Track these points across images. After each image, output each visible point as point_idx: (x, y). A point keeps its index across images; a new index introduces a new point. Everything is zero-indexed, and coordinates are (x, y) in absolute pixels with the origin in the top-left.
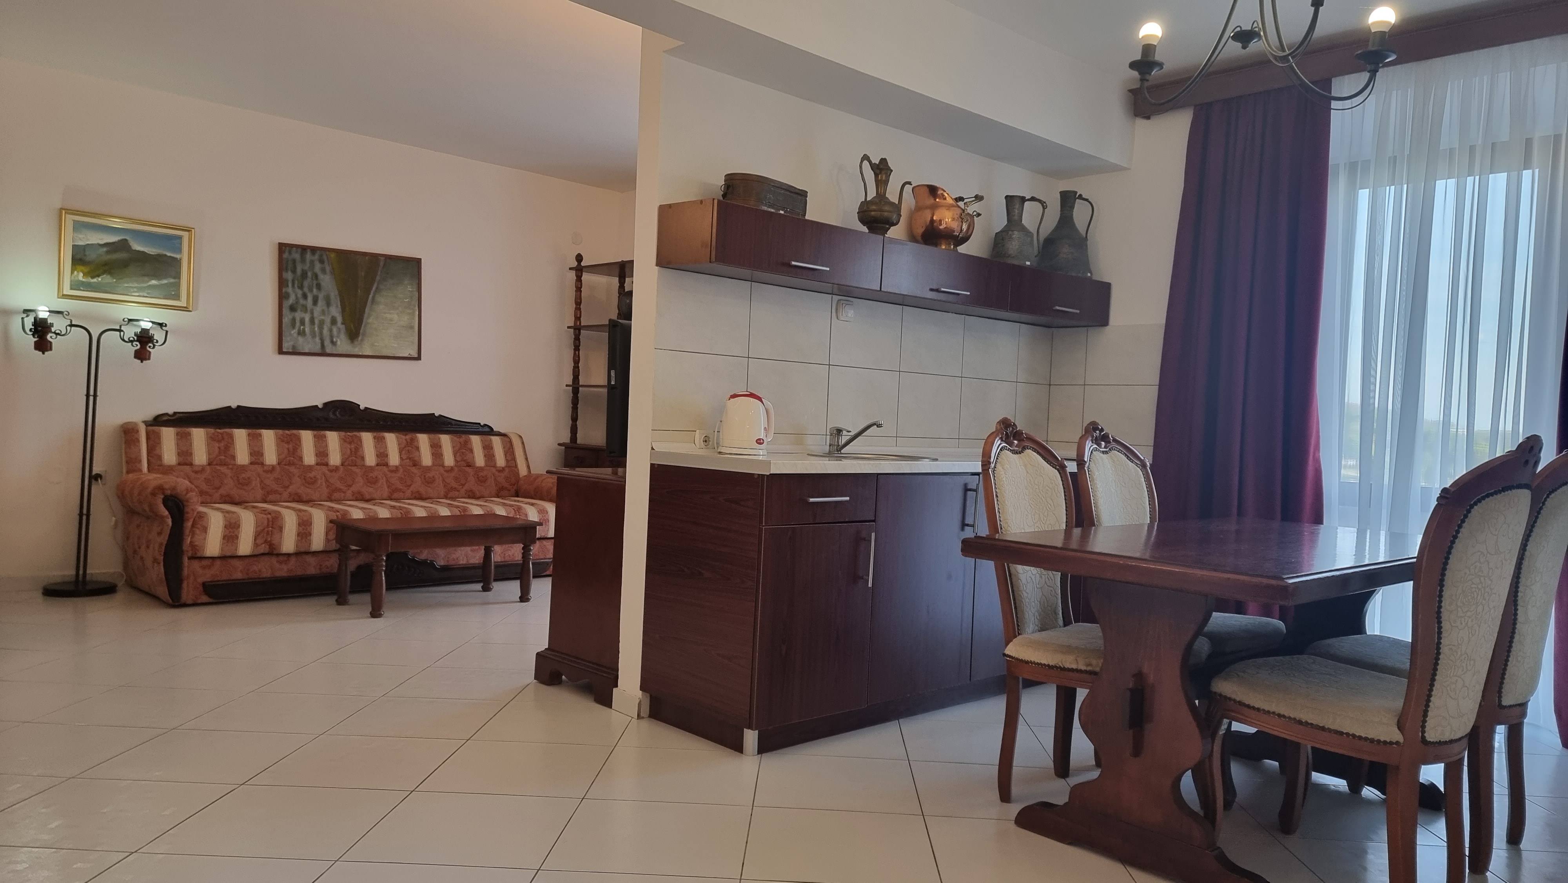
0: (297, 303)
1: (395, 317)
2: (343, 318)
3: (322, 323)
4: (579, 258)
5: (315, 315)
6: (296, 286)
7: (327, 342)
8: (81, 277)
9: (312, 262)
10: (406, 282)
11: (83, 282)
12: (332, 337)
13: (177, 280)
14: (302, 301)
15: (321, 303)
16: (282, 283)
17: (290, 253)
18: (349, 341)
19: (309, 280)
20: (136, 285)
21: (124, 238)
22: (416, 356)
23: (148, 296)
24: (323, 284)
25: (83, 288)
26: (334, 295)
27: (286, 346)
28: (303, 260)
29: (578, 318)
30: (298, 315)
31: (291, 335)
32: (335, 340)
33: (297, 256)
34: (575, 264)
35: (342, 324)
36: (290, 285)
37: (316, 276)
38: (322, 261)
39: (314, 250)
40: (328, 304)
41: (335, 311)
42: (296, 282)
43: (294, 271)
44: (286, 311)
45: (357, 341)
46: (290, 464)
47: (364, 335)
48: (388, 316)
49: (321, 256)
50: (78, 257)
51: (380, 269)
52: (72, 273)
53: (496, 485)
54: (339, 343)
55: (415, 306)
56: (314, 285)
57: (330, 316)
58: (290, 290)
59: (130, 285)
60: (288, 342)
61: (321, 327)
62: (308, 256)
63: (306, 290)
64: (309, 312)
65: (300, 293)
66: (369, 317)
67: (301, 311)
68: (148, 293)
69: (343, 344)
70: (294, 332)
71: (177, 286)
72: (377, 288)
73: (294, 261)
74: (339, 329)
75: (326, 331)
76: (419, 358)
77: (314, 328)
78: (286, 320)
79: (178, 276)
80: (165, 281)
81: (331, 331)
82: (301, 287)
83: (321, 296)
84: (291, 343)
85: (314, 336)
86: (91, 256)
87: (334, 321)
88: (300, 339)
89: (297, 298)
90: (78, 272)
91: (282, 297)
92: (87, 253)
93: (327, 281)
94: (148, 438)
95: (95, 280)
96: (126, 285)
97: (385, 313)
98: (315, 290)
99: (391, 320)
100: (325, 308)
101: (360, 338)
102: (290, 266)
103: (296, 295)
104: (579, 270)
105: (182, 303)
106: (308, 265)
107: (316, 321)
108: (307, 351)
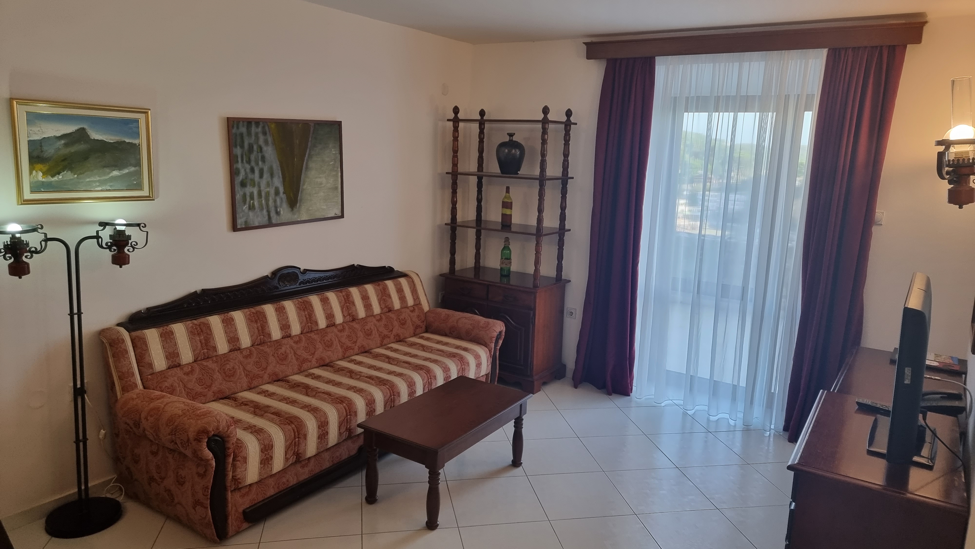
0: (246, 178)
1: (324, 180)
2: (284, 189)
3: (268, 194)
4: (456, 110)
5: (262, 188)
6: (244, 161)
7: (273, 214)
8: (40, 177)
9: (257, 134)
10: (331, 146)
11: (43, 182)
12: (276, 207)
13: (137, 168)
14: (250, 176)
15: (266, 175)
16: (232, 159)
17: (238, 128)
18: (290, 209)
19: (255, 153)
20: (98, 178)
21: (82, 127)
22: (340, 214)
23: (111, 189)
24: (267, 155)
25: (44, 189)
26: (276, 166)
27: (240, 222)
28: (249, 134)
29: (455, 165)
30: (249, 190)
31: (243, 211)
32: (278, 210)
33: (243, 130)
34: (452, 116)
35: (284, 193)
36: (240, 160)
37: (260, 149)
38: (265, 133)
39: (257, 122)
40: (272, 175)
41: (278, 182)
42: (244, 156)
43: (242, 147)
44: (238, 188)
45: (296, 208)
46: (262, 343)
47: (301, 200)
48: (319, 180)
49: (263, 127)
50: (35, 154)
51: (311, 135)
52: (31, 173)
53: (413, 325)
54: (282, 212)
55: (338, 168)
56: (260, 158)
57: (274, 188)
58: (240, 165)
59: (92, 179)
60: (241, 218)
61: (267, 200)
62: (253, 129)
63: (253, 164)
64: (257, 186)
65: (248, 167)
66: (304, 184)
67: (250, 185)
68: (111, 186)
69: (285, 213)
70: (245, 208)
71: (139, 174)
72: (309, 154)
73: (242, 135)
74: (281, 199)
75: (271, 203)
76: (342, 216)
77: (262, 201)
78: (238, 197)
79: (138, 164)
80: (126, 171)
81: (275, 201)
82: (249, 162)
83: (266, 169)
84: (243, 220)
85: (262, 209)
86: (49, 151)
87: (277, 193)
88: (251, 214)
89: (246, 173)
90: (36, 172)
91: (233, 173)
92: (45, 148)
93: (270, 152)
94: (134, 347)
95: (55, 178)
96: (88, 180)
97: (316, 178)
98: (260, 163)
99: (321, 184)
100: (269, 179)
101: (298, 205)
102: (239, 140)
103: (245, 170)
104: (456, 121)
105: (145, 192)
106: (253, 137)
107: (263, 194)
108: (257, 224)
